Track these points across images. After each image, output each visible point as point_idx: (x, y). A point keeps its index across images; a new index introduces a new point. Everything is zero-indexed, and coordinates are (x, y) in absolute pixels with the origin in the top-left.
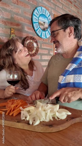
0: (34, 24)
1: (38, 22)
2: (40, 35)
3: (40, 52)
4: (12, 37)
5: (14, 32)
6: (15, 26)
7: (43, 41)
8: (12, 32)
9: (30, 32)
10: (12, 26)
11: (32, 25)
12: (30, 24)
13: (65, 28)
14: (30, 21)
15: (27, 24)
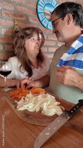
0: (39, 15)
1: (43, 12)
2: (46, 25)
3: (46, 44)
4: (16, 28)
5: (17, 24)
6: (19, 17)
7: (49, 32)
8: (16, 23)
9: (35, 23)
10: (16, 18)
11: (37, 16)
12: (35, 14)
13: (63, 17)
14: (35, 12)
15: (32, 14)
